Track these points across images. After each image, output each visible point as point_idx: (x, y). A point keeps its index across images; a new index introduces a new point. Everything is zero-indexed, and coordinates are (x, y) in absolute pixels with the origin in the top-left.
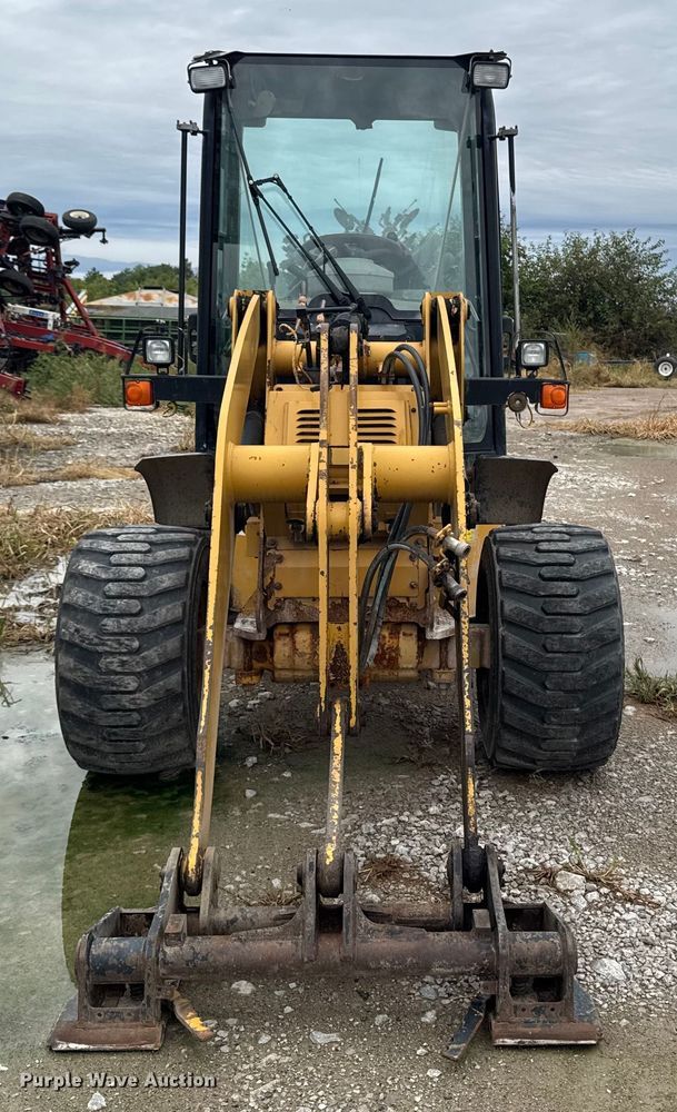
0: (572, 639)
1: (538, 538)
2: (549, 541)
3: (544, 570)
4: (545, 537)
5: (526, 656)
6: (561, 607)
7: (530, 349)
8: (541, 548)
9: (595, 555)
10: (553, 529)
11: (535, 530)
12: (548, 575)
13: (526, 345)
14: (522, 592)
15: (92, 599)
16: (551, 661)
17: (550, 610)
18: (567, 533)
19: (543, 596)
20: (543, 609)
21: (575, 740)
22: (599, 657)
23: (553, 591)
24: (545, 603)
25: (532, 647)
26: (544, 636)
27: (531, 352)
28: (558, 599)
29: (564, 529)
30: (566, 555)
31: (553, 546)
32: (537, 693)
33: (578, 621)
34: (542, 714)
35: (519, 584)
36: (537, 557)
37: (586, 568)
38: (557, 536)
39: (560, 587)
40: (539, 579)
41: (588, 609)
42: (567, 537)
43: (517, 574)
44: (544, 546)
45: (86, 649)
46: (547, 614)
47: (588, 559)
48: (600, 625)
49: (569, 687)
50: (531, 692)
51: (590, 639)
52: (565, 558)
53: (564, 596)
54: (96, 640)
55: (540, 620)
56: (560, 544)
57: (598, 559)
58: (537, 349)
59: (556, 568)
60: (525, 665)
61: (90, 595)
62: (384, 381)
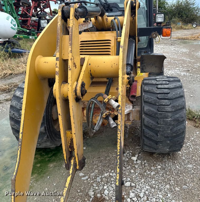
0: (167, 121)
1: (158, 83)
2: (161, 84)
3: (159, 96)
4: (160, 83)
5: (151, 126)
6: (164, 109)
7: (159, 16)
8: (158, 87)
9: (177, 89)
10: (163, 79)
11: (157, 80)
12: (160, 98)
13: (157, 15)
14: (151, 103)
15: (17, 104)
16: (160, 127)
17: (160, 110)
18: (168, 81)
19: (158, 105)
20: (157, 110)
21: (168, 149)
22: (177, 126)
23: (161, 103)
24: (158, 107)
25: (153, 122)
26: (158, 119)
27: (159, 18)
28: (163, 106)
29: (167, 79)
30: (167, 90)
31: (162, 86)
32: (155, 137)
33: (170, 114)
34: (157, 143)
35: (150, 101)
36: (156, 91)
37: (174, 95)
38: (164, 82)
39: (164, 102)
40: (157, 99)
41: (173, 110)
42: (168, 83)
43: (149, 97)
44: (159, 86)
45: (16, 120)
46: (159, 111)
47: (175, 91)
48: (177, 116)
49: (166, 136)
50: (153, 137)
51: (174, 120)
52: (166, 91)
53: (165, 105)
54: (18, 117)
55: (156, 113)
56: (165, 85)
57: (178, 91)
58: (161, 16)
59: (163, 95)
60: (151, 128)
61: (17, 103)
62: (111, 30)
